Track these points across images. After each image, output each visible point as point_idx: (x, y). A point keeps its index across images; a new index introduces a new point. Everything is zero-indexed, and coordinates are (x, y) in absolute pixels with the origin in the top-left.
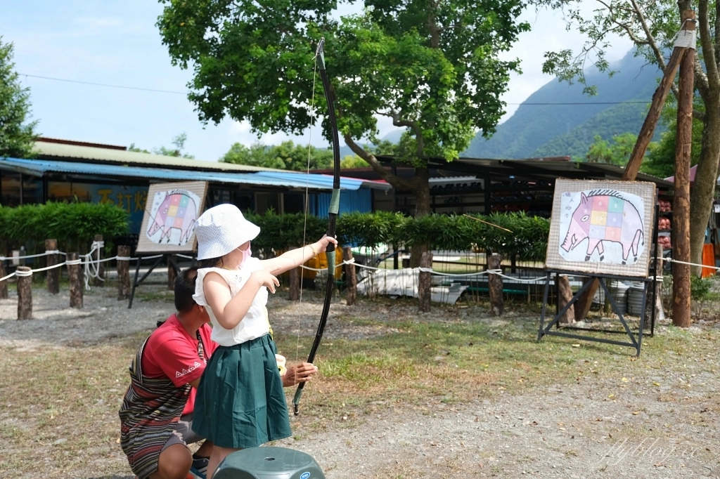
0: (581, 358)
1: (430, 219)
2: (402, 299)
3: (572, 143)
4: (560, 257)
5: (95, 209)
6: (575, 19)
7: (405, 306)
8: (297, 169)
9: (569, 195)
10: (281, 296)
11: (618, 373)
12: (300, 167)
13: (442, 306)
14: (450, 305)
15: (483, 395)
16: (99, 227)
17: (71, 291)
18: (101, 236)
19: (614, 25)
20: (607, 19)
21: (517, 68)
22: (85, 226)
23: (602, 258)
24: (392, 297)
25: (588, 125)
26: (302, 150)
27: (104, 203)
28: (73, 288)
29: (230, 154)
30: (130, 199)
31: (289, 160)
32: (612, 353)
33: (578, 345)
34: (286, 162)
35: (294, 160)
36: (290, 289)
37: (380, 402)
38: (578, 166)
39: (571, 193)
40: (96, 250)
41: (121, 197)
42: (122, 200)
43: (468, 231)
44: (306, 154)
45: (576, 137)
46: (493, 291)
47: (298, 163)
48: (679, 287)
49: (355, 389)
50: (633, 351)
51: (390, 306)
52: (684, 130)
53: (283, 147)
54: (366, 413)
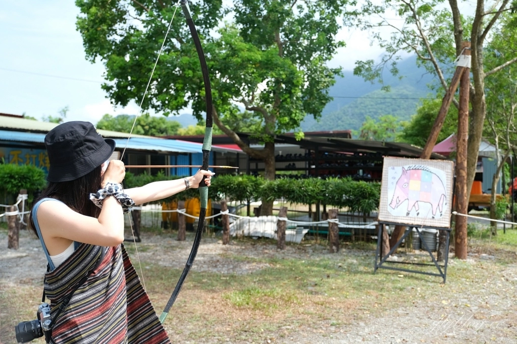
0: (408, 285)
1: (284, 182)
2: (262, 240)
3: (341, 118)
4: (389, 213)
5: (20, 169)
6: (376, 38)
7: (264, 244)
8: (153, 135)
9: (393, 169)
10: (170, 237)
11: (437, 297)
12: (155, 133)
13: (292, 244)
14: (297, 244)
15: (357, 318)
16: (24, 184)
17: (10, 236)
18: (26, 190)
19: (405, 45)
20: (400, 41)
21: (340, 73)
22: (12, 182)
23: (418, 214)
24: (254, 238)
25: (352, 105)
26: (156, 120)
27: (27, 165)
28: (11, 234)
29: (101, 122)
30: (36, 158)
31: (147, 127)
32: (427, 281)
33: (402, 276)
34: (144, 129)
35: (150, 128)
36: (179, 233)
37: (288, 327)
38: (384, 144)
39: (395, 167)
40: (21, 202)
41: (28, 156)
42: (29, 159)
43: (312, 191)
44: (159, 124)
45: (344, 113)
46: (332, 235)
47: (153, 130)
48: (460, 232)
49: (264, 317)
50: (442, 279)
51: (254, 245)
52: (463, 123)
53: (143, 118)
54: (282, 336)
